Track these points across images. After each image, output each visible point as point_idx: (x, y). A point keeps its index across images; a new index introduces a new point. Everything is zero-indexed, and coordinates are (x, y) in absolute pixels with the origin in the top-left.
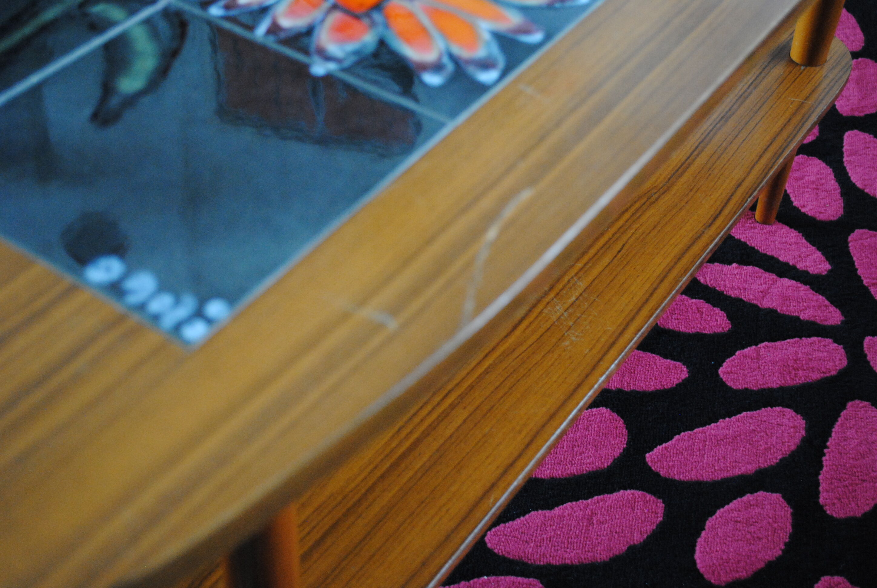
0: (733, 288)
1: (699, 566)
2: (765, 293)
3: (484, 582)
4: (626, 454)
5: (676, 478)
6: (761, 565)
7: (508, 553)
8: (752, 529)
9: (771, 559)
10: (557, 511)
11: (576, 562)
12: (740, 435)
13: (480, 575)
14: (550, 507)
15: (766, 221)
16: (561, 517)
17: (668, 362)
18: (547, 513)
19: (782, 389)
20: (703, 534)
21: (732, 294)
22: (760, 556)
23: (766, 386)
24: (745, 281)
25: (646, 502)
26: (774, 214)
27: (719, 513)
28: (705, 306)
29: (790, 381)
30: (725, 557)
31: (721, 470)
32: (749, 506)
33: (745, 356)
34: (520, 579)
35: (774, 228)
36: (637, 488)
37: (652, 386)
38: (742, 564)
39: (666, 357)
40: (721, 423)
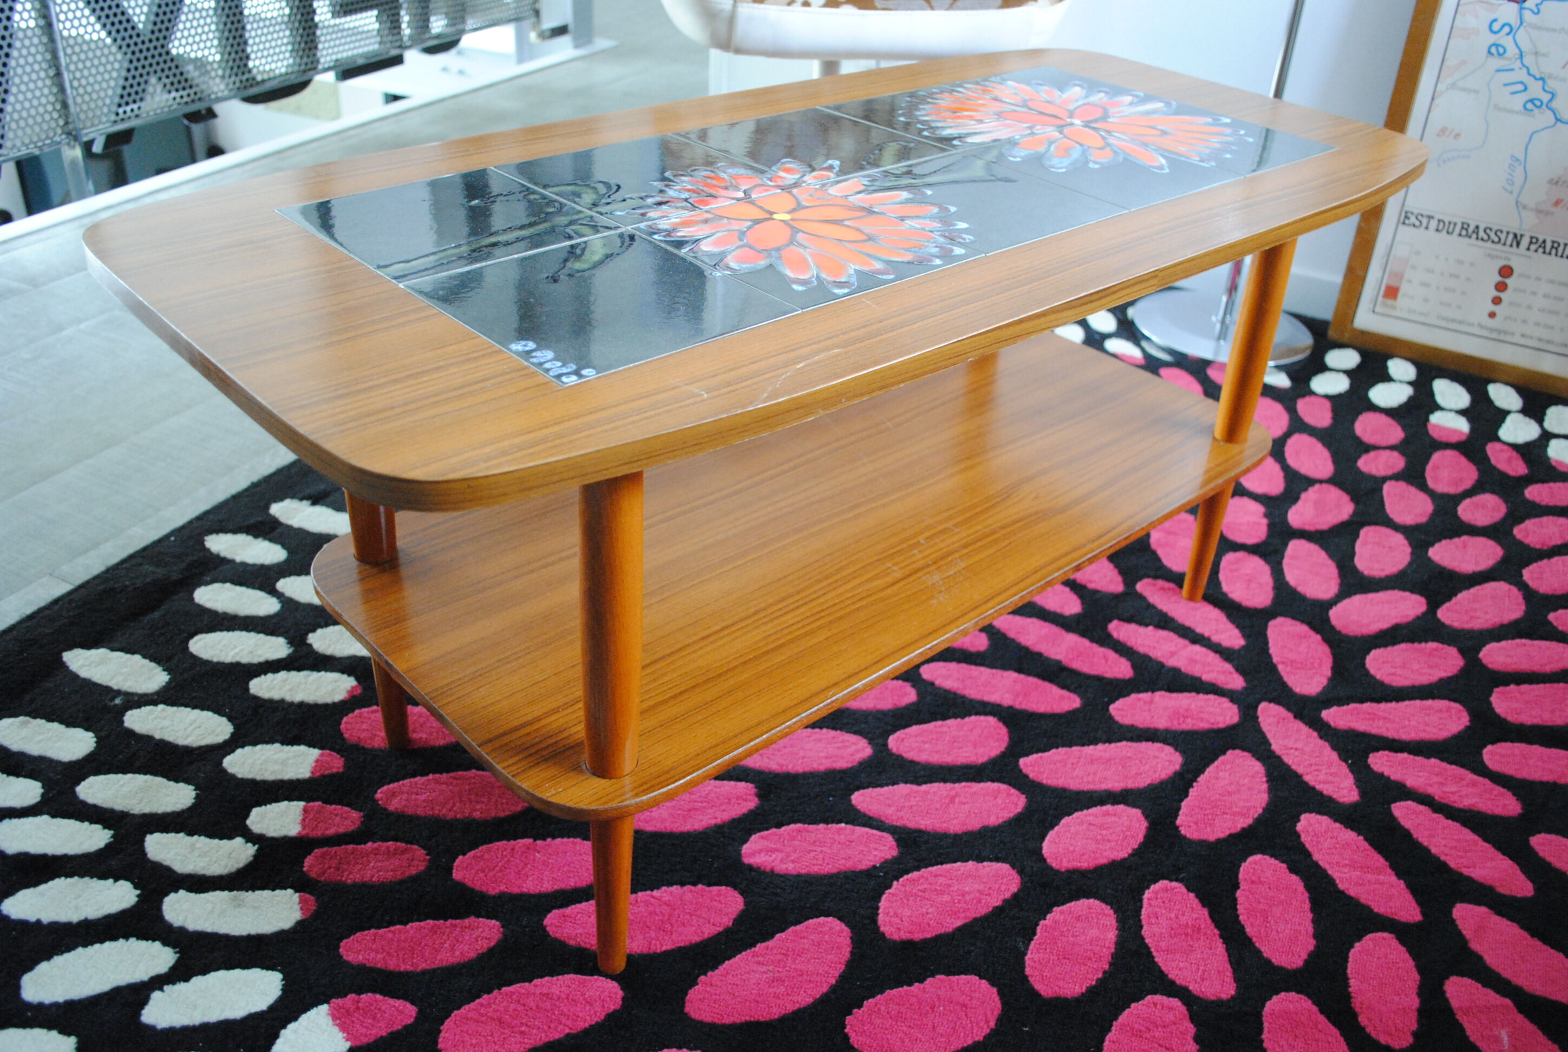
0: (1143, 645)
1: (1044, 852)
2: (1173, 654)
3: (841, 829)
4: (1003, 755)
5: (1044, 782)
6: (1103, 861)
7: (870, 810)
8: (1104, 832)
9: (1115, 858)
10: (924, 787)
11: (930, 828)
12: (1115, 759)
13: (840, 822)
14: (919, 784)
15: (1191, 598)
16: (926, 793)
17: (1064, 693)
18: (915, 787)
19: (1167, 731)
20: (1056, 828)
21: (1142, 650)
22: (1105, 854)
23: (1152, 726)
24: (1158, 642)
25: (1009, 795)
26: (1201, 592)
27: (1076, 815)
28: (1111, 654)
29: (1177, 726)
30: (1071, 848)
31: (1088, 782)
32: (1107, 814)
33: (1139, 700)
34: (875, 832)
35: (1198, 605)
36: (1004, 783)
37: (1042, 708)
38: (1086, 857)
39: (1063, 687)
40: (1100, 746)
